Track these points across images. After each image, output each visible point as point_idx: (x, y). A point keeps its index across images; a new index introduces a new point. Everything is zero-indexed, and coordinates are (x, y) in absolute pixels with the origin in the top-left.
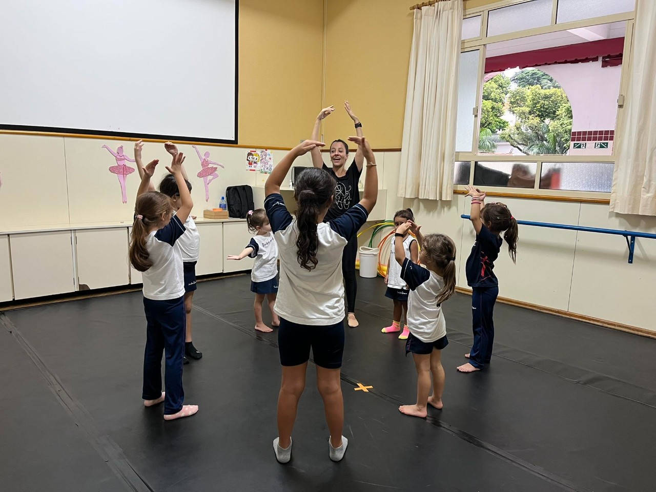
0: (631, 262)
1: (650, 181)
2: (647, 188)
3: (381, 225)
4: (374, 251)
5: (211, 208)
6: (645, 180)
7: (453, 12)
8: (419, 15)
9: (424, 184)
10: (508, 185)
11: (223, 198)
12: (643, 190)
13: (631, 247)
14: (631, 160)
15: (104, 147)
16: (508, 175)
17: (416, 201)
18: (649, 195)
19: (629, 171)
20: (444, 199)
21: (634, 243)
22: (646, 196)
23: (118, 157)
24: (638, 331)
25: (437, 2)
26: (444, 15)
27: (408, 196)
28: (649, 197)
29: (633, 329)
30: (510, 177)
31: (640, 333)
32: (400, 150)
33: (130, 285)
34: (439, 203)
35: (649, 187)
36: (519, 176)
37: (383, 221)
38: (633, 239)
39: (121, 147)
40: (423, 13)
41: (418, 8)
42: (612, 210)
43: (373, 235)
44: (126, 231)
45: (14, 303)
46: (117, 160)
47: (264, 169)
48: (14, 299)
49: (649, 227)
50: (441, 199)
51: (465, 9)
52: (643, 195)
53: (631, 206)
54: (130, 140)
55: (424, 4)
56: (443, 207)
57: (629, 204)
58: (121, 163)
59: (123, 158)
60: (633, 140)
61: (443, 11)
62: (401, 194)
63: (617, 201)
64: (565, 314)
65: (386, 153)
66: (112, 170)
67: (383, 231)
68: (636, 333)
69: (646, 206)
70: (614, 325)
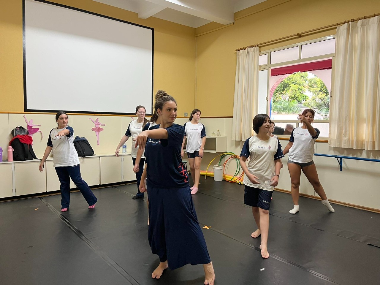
0: (341, 171)
1: (346, 131)
2: (345, 135)
3: (225, 154)
4: (221, 167)
6: (344, 131)
7: (254, 53)
8: (239, 54)
9: (244, 134)
10: (284, 133)
12: (344, 136)
13: (341, 164)
14: (337, 122)
15: (90, 119)
16: (284, 129)
17: (241, 142)
18: (346, 138)
19: (336, 127)
21: (342, 161)
22: (345, 139)
23: (96, 123)
24: (347, 204)
25: (247, 48)
26: (250, 54)
27: (237, 140)
28: (346, 139)
29: (345, 204)
30: (285, 130)
31: (348, 206)
32: (232, 117)
33: (100, 185)
35: (346, 134)
37: (225, 152)
38: (341, 159)
39: (98, 119)
40: (241, 53)
41: (239, 51)
42: (329, 146)
43: (221, 159)
44: (99, 159)
45: (47, 193)
46: (95, 125)
48: (46, 191)
49: (348, 154)
51: (260, 51)
52: (343, 138)
53: (338, 144)
54: (102, 115)
55: (241, 49)
57: (338, 143)
58: (97, 126)
59: (98, 124)
60: (337, 112)
61: (250, 52)
62: (233, 138)
63: (331, 141)
64: (313, 197)
65: (226, 119)
66: (93, 129)
67: (226, 158)
68: (346, 205)
69: (345, 143)
70: (336, 202)
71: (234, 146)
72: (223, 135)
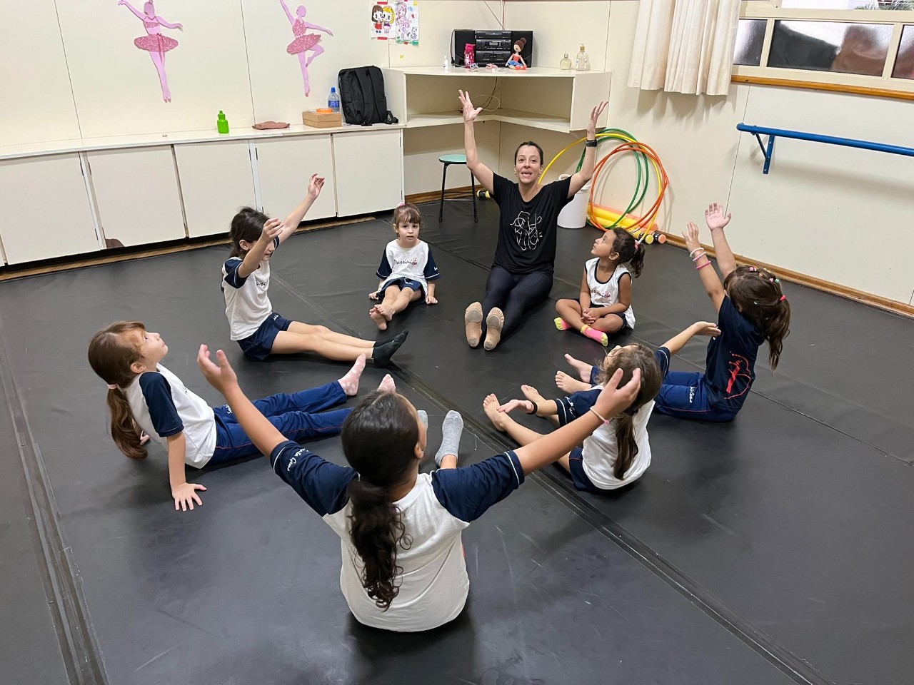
5: (313, 109)
9: (674, 65)
11: (333, 90)
15: (123, 3)
16: (833, 48)
17: (659, 95)
20: (710, 92)
23: (147, 20)
27: (645, 87)
30: (838, 52)
33: (186, 238)
34: (701, 99)
36: (855, 51)
44: (170, 151)
45: (9, 268)
46: (147, 25)
47: (403, 37)
48: (6, 264)
50: (704, 93)
56: (707, 107)
58: (154, 31)
62: (634, 81)
64: (904, 309)
65: (614, 2)
66: (140, 43)
67: (602, 147)
71: (634, 110)
72: (598, 67)
